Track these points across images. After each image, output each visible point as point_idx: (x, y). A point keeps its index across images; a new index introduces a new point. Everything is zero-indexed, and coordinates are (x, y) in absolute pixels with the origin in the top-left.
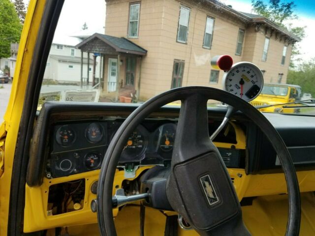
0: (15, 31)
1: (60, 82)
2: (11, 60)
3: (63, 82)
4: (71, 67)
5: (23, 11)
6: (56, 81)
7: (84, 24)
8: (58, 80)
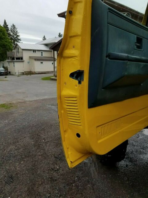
0: (7, 44)
1: (36, 73)
2: (8, 62)
3: (38, 73)
4: (42, 63)
5: (9, 32)
6: (34, 72)
7: (44, 36)
8: (35, 71)
